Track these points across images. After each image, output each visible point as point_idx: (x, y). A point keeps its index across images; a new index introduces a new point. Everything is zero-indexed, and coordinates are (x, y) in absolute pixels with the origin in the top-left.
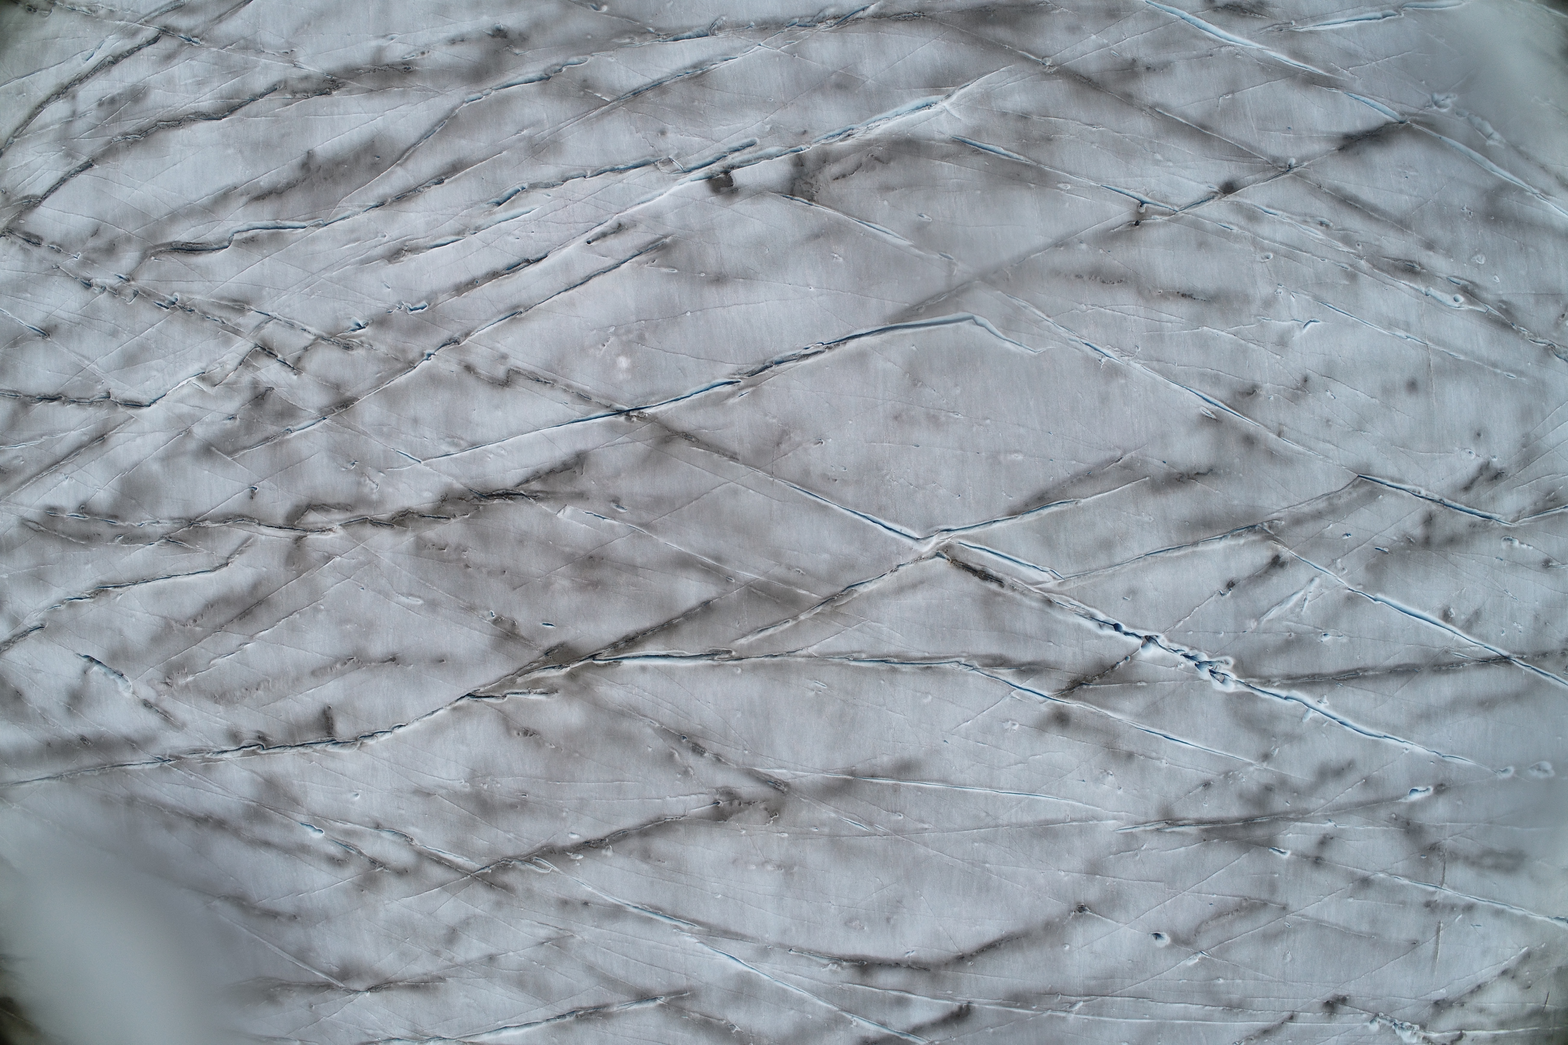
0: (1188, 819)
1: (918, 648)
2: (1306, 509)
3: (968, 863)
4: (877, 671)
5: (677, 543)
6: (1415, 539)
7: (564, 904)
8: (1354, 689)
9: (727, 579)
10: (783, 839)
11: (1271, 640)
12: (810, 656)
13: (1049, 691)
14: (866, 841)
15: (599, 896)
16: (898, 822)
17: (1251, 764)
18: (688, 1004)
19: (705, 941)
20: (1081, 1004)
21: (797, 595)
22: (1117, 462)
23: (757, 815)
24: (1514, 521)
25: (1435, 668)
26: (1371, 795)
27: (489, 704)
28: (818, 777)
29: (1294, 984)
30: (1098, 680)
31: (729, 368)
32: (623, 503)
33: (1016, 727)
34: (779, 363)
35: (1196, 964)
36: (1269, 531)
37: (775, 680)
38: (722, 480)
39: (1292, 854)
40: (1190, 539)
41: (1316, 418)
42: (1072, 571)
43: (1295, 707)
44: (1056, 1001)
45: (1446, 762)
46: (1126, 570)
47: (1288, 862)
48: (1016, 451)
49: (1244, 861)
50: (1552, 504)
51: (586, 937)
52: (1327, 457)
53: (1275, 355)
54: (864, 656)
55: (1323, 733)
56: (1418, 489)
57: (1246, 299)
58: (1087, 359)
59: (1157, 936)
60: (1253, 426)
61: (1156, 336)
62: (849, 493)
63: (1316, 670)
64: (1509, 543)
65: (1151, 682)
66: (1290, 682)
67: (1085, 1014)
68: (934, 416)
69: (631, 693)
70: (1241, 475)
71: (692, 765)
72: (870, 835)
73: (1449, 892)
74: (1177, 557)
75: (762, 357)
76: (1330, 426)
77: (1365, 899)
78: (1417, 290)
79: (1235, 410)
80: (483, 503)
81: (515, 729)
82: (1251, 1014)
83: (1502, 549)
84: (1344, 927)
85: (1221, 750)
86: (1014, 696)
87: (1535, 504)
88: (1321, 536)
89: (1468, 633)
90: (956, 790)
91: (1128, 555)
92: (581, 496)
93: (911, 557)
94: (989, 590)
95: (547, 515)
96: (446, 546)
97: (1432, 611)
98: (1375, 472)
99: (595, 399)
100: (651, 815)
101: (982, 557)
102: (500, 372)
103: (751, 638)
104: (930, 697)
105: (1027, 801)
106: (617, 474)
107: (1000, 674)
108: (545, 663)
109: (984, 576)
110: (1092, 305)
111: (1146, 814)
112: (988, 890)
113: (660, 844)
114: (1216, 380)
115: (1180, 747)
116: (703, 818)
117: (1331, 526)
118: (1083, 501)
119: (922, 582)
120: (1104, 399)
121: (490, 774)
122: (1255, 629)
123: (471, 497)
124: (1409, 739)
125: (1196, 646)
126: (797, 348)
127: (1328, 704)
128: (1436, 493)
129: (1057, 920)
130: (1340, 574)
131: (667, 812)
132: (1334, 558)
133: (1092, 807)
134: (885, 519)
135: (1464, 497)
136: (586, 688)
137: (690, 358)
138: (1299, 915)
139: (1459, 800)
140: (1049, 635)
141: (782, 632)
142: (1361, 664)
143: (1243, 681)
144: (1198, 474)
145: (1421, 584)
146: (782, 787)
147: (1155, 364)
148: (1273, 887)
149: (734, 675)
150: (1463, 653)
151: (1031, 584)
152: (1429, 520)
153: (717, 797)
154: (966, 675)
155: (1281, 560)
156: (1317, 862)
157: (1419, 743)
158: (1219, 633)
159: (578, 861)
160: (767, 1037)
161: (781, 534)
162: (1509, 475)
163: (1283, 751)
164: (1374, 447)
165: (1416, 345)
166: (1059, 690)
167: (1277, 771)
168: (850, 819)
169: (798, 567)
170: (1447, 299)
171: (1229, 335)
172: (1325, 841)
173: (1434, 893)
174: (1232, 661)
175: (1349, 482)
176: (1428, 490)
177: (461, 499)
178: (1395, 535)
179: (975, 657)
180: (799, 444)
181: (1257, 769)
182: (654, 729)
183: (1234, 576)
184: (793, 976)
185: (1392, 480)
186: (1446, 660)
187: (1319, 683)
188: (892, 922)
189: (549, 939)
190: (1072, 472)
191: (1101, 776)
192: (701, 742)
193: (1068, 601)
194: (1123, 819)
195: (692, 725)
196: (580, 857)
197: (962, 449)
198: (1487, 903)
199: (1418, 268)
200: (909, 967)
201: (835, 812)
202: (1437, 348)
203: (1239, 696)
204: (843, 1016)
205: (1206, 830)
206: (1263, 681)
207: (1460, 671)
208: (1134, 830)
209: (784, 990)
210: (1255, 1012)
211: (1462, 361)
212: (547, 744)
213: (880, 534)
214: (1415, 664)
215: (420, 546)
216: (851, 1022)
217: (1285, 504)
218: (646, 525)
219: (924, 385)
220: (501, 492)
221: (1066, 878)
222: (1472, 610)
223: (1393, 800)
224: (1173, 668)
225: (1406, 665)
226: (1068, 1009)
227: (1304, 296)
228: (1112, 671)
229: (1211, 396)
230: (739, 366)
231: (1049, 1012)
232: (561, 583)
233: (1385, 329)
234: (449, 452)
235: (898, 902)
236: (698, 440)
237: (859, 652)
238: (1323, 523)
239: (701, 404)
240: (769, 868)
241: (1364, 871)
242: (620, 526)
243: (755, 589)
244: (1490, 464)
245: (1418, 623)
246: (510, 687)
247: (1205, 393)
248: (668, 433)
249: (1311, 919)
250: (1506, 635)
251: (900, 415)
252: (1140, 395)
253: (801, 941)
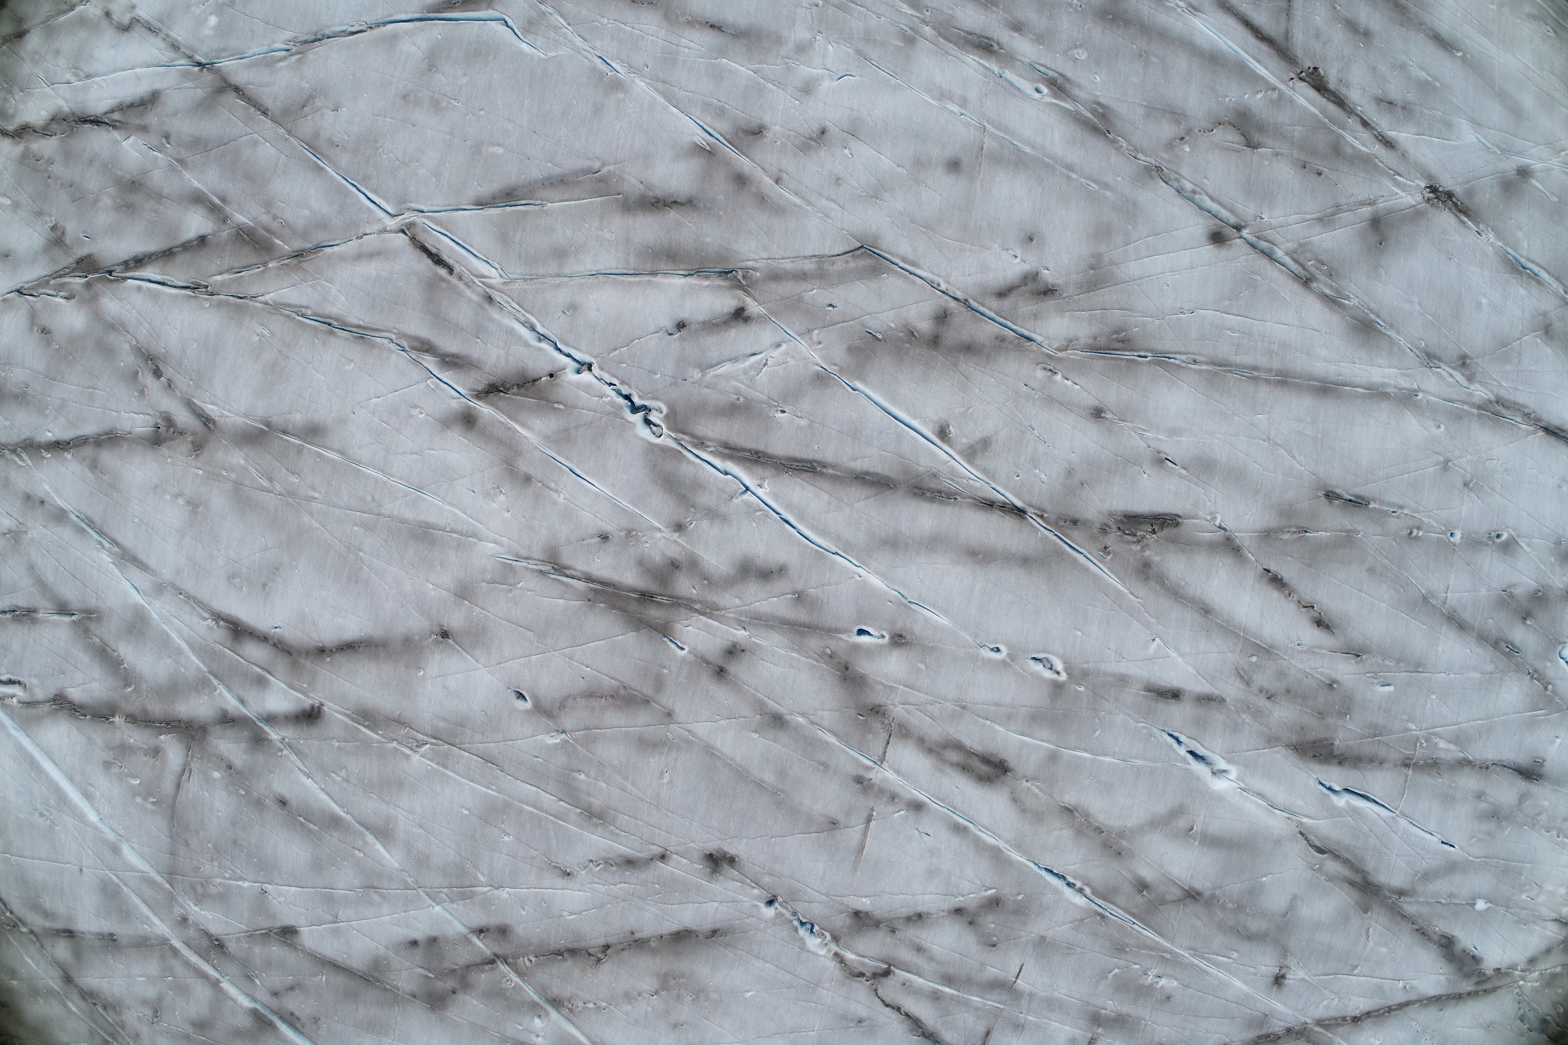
0: (575, 570)
1: (356, 315)
2: (788, 265)
3: (345, 546)
4: (316, 329)
5: (198, 180)
6: (918, 333)
7: (28, 498)
8: (803, 482)
9: (225, 220)
10: (197, 475)
11: (712, 396)
12: (266, 303)
13: (464, 388)
14: (263, 497)
15: (52, 496)
16: (294, 483)
17: (660, 530)
18: (93, 626)
19: (116, 563)
20: (428, 746)
21: (273, 244)
22: (595, 173)
23: (183, 446)
24: (1060, 350)
25: (916, 491)
26: (802, 615)
27: (26, 300)
28: (239, 420)
29: (669, 814)
30: (515, 390)
31: (288, 35)
32: (172, 140)
33: (421, 416)
34: (329, 37)
35: (556, 744)
36: (742, 280)
37: (232, 319)
38: (249, 131)
39: (689, 652)
40: (648, 267)
41: (824, 173)
42: (518, 271)
43: (727, 481)
44: (403, 732)
45: (911, 609)
46: (573, 283)
47: (683, 660)
48: (499, 145)
49: (629, 639)
50: (1120, 345)
51: (35, 535)
52: (827, 216)
53: (794, 100)
54: (309, 312)
55: (754, 521)
56: (936, 279)
57: (778, 40)
58: (594, 69)
59: (521, 696)
60: (749, 166)
61: (670, 59)
62: (344, 160)
63: (761, 448)
64: (1049, 373)
65: (570, 407)
66: (727, 451)
67: (429, 759)
68: (437, 101)
69: (124, 308)
70: (721, 213)
71: (148, 385)
72: (268, 491)
73: (891, 775)
74: (630, 282)
75: (315, 29)
76: (840, 185)
77: (775, 741)
78: (986, 68)
79: (733, 146)
80: (77, 126)
81: (37, 325)
82: (612, 833)
83: (1035, 377)
84: (741, 766)
85: (628, 502)
86: (430, 384)
87: (1095, 339)
88: (800, 300)
89: (970, 462)
90: (351, 466)
91: (578, 268)
92: (144, 129)
93: (377, 227)
94: (437, 274)
95: (116, 142)
96: (41, 158)
97: (924, 422)
98: (884, 246)
99: (183, 49)
100: (106, 426)
101: (439, 240)
102: (126, 20)
103: (226, 276)
104: (353, 365)
105: (413, 496)
106: (175, 114)
107: (424, 359)
108: (74, 270)
109: (438, 260)
110: (614, 20)
111: (530, 547)
112: (356, 582)
113: (107, 457)
114: (721, 112)
115: (583, 486)
116: (144, 439)
117: (814, 291)
118: (549, 205)
119: (379, 253)
120: (598, 110)
121: (9, 363)
122: (698, 381)
123: (72, 119)
124: (864, 564)
125: (626, 380)
126: (344, 25)
127: (768, 490)
128: (958, 289)
129: (417, 638)
130: (814, 348)
131: (118, 426)
132: (809, 327)
133: (475, 522)
134: (367, 188)
135: (995, 303)
136: (95, 298)
137: (262, 23)
138: (686, 730)
139: (921, 663)
140: (479, 331)
141: (250, 275)
142: (818, 456)
143: (673, 435)
144: (675, 202)
145: (915, 385)
146: (211, 425)
147: (660, 86)
148: (659, 684)
149: (203, 308)
150: (957, 483)
151: (476, 276)
152: (942, 317)
153: (159, 421)
154: (392, 352)
155: (746, 313)
156: (720, 672)
157: (877, 573)
158: (656, 374)
159: (46, 458)
160: (146, 682)
161: (279, 187)
162: (1064, 295)
163: (703, 528)
164: (888, 219)
165: (969, 124)
166: (475, 390)
167: (689, 547)
168: (256, 470)
169: (281, 218)
170: (1027, 87)
171: (748, 71)
172: (733, 651)
173: (868, 769)
174: (665, 410)
175: (848, 249)
176: (948, 282)
177: (64, 120)
178: (893, 321)
179: (405, 336)
180: (319, 109)
181: (665, 538)
182: (131, 346)
183: (686, 316)
184: (176, 621)
185: (904, 260)
186: (933, 485)
187: (762, 464)
188: (267, 589)
189: (10, 531)
190: (545, 174)
191: (492, 492)
192: (161, 366)
193: (509, 303)
194: (503, 546)
195: (158, 348)
196: (49, 456)
197: (452, 134)
198: (945, 810)
199: (996, 47)
200: (275, 645)
201: (246, 460)
202: (997, 132)
203: (664, 449)
204: (210, 680)
205: (595, 590)
206: (695, 441)
207: (949, 504)
208: (514, 563)
209: (168, 635)
210: (617, 831)
211: (1027, 154)
212: (54, 344)
213: (359, 201)
214: (888, 478)
215: (26, 155)
216: (215, 690)
217: (765, 255)
218: (181, 161)
219: (437, 71)
220: (92, 118)
221: (433, 593)
222: (978, 435)
223: (831, 631)
224: (596, 399)
225: (877, 474)
226: (414, 748)
227: (844, 47)
228: (533, 385)
229: (710, 127)
230: (296, 34)
231: (395, 744)
232: (107, 201)
233: (934, 99)
234: (70, 80)
235: (276, 568)
236: (244, 94)
237: (306, 308)
238: (804, 286)
239: (258, 64)
240: (181, 501)
241: (777, 706)
242: (162, 159)
243: (243, 232)
244: (1039, 276)
245: (903, 430)
246: (44, 287)
247: (704, 122)
248: (224, 85)
249: (701, 740)
250: (1021, 480)
251: (408, 95)
252: (634, 112)
253: (189, 585)
